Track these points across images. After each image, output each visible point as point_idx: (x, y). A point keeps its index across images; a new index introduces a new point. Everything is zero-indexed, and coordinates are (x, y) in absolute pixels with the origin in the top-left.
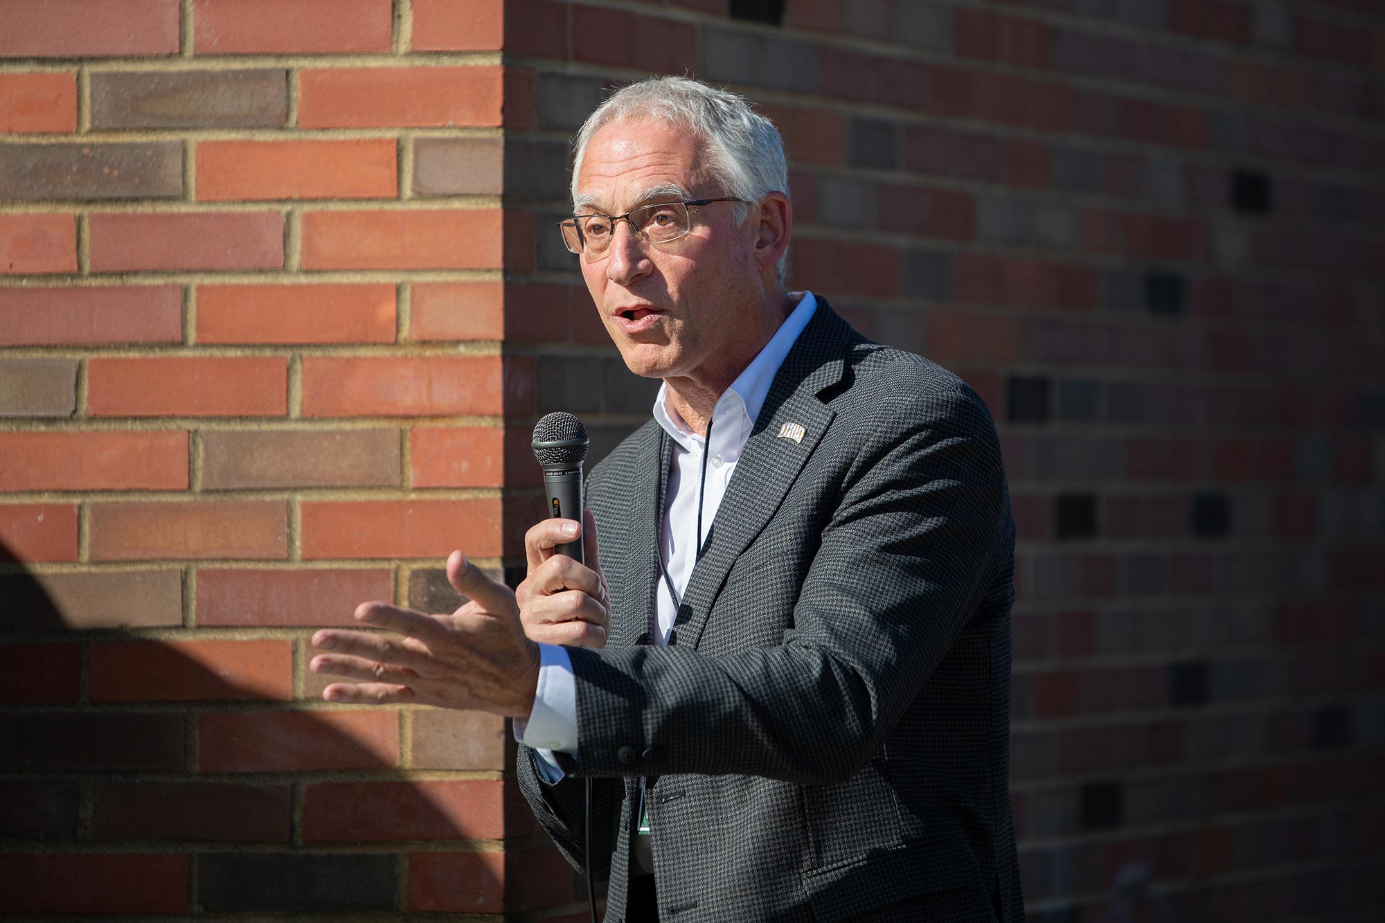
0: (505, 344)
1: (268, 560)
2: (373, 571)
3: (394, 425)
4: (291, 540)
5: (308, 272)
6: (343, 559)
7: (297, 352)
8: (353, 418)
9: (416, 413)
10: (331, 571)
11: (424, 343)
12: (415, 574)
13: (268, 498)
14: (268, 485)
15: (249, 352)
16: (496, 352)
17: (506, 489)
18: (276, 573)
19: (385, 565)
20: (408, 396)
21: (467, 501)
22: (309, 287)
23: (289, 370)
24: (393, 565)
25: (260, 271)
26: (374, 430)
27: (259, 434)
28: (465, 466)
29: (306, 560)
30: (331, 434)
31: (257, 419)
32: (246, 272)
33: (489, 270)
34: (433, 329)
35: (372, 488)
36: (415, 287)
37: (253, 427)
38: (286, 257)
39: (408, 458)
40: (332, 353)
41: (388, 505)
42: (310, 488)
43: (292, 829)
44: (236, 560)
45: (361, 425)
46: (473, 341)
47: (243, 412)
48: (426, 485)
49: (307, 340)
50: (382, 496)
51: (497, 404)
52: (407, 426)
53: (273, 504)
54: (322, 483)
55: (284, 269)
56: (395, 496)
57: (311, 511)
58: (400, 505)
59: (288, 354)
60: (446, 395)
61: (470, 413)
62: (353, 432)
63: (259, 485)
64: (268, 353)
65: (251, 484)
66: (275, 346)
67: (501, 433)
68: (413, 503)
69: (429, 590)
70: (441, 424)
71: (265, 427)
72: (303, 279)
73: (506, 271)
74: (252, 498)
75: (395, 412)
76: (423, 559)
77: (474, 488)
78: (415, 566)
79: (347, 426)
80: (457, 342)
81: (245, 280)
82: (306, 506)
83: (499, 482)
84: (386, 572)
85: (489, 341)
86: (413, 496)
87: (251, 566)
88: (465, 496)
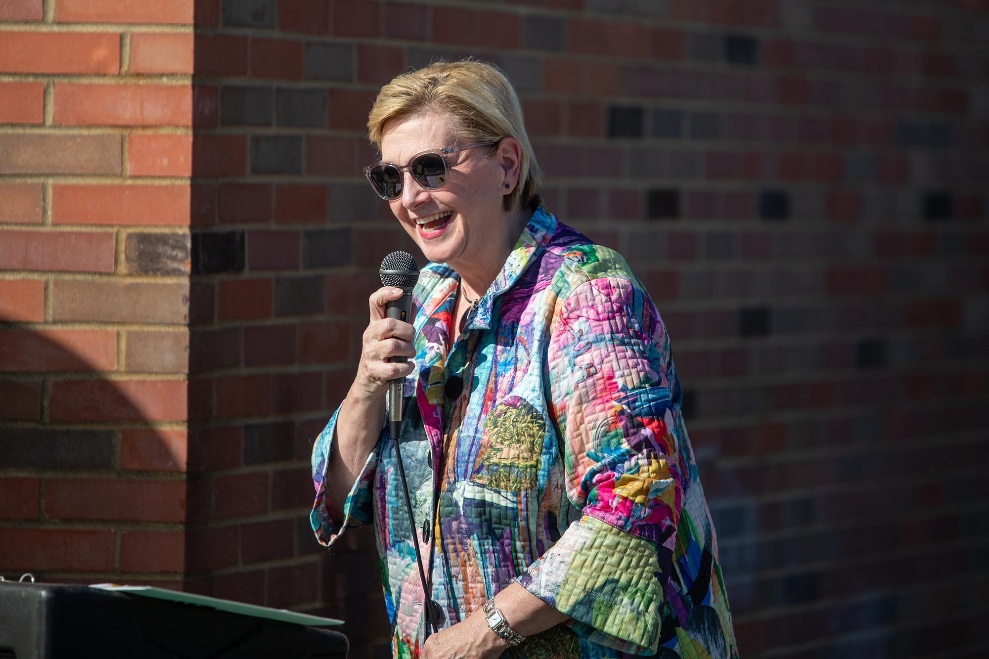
0: (194, 77)
1: (29, 224)
2: (101, 234)
3: (117, 132)
4: (45, 211)
5: (59, 23)
6: (81, 225)
7: (51, 79)
8: (89, 127)
9: (132, 123)
10: (72, 233)
11: (138, 75)
12: (130, 236)
13: (29, 181)
14: (30, 171)
15: (17, 79)
16: (188, 82)
17: (194, 178)
18: (35, 234)
19: (109, 230)
20: (127, 112)
21: (166, 187)
22: (60, 34)
23: (45, 92)
24: (115, 230)
25: (27, 22)
26: (103, 135)
27: (23, 136)
28: (165, 161)
29: (55, 224)
30: (73, 137)
31: (23, 125)
32: (17, 22)
33: (184, 25)
34: (144, 65)
35: (101, 175)
36: (133, 35)
37: (20, 131)
38: (45, 13)
39: (126, 155)
40: (76, 81)
41: (112, 188)
42: (59, 175)
43: (42, 411)
44: (7, 224)
45: (94, 132)
46: (172, 75)
47: (13, 121)
48: (138, 174)
49: (58, 71)
50: (108, 181)
51: (188, 119)
52: (126, 132)
53: (33, 185)
54: (67, 172)
55: (43, 21)
56: (117, 182)
57: (59, 191)
58: (121, 188)
59: (45, 81)
60: (153, 112)
61: (169, 125)
62: (89, 136)
63: (23, 171)
64: (31, 79)
65: (18, 171)
66: (36, 75)
67: (190, 139)
68: (130, 187)
69: (139, 247)
70: (149, 132)
71: (28, 131)
72: (56, 29)
73: (196, 26)
74: (18, 181)
75: (118, 123)
76: (135, 226)
77: (172, 177)
78: (130, 231)
79: (85, 132)
80: (162, 75)
81: (16, 28)
82: (55, 187)
83: (188, 173)
84: (110, 235)
85: (184, 75)
86: (129, 182)
87: (17, 228)
88: (165, 182)
